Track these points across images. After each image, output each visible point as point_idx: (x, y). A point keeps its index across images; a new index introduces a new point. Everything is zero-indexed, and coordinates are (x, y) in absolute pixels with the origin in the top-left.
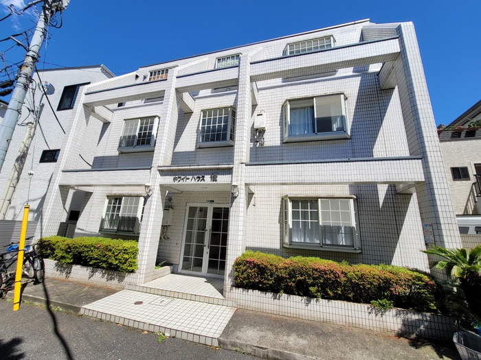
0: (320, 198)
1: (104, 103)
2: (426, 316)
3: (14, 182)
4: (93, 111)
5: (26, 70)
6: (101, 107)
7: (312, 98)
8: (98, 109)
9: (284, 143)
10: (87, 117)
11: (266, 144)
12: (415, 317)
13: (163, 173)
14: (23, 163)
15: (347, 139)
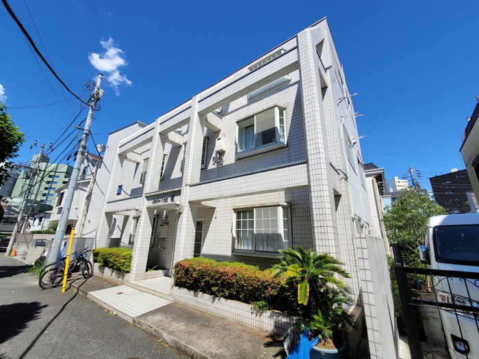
0: (255, 207)
1: (131, 150)
2: (293, 320)
3: (85, 213)
4: (126, 157)
5: (83, 143)
6: (131, 153)
7: (253, 116)
8: (129, 155)
9: (238, 159)
10: (122, 162)
11: (224, 164)
12: (285, 320)
13: (148, 198)
14: (90, 200)
15: (284, 147)
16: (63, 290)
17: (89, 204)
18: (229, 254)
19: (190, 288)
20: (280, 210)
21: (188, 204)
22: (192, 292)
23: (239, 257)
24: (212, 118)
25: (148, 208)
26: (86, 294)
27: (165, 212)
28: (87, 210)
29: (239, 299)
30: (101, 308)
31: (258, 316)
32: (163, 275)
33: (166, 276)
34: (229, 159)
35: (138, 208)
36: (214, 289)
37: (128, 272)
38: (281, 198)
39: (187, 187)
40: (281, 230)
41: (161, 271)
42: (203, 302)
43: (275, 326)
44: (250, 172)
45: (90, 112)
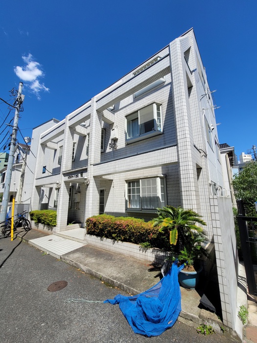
0: (141, 179)
1: (50, 140)
2: (167, 254)
3: (21, 186)
4: (46, 146)
5: (14, 136)
6: (49, 143)
7: (137, 111)
8: (49, 144)
9: (127, 144)
10: (44, 150)
11: (118, 148)
12: (162, 254)
13: (65, 175)
14: (23, 178)
15: (161, 134)
16: (12, 239)
17: (23, 180)
18: (124, 211)
19: (98, 235)
20: (158, 180)
21: (93, 178)
22: (99, 238)
23: (130, 213)
24: (107, 114)
25: (65, 182)
26: (28, 241)
27: (78, 184)
28: (23, 185)
29: (131, 241)
30: (39, 250)
31: (144, 252)
32: (79, 227)
33: (81, 227)
34: (121, 144)
35: (58, 182)
36: (114, 235)
37: (55, 226)
38: (159, 172)
39: (92, 166)
40: (159, 194)
41: (77, 224)
42: (107, 244)
43: (156, 258)
44: (136, 154)
45: (16, 112)
